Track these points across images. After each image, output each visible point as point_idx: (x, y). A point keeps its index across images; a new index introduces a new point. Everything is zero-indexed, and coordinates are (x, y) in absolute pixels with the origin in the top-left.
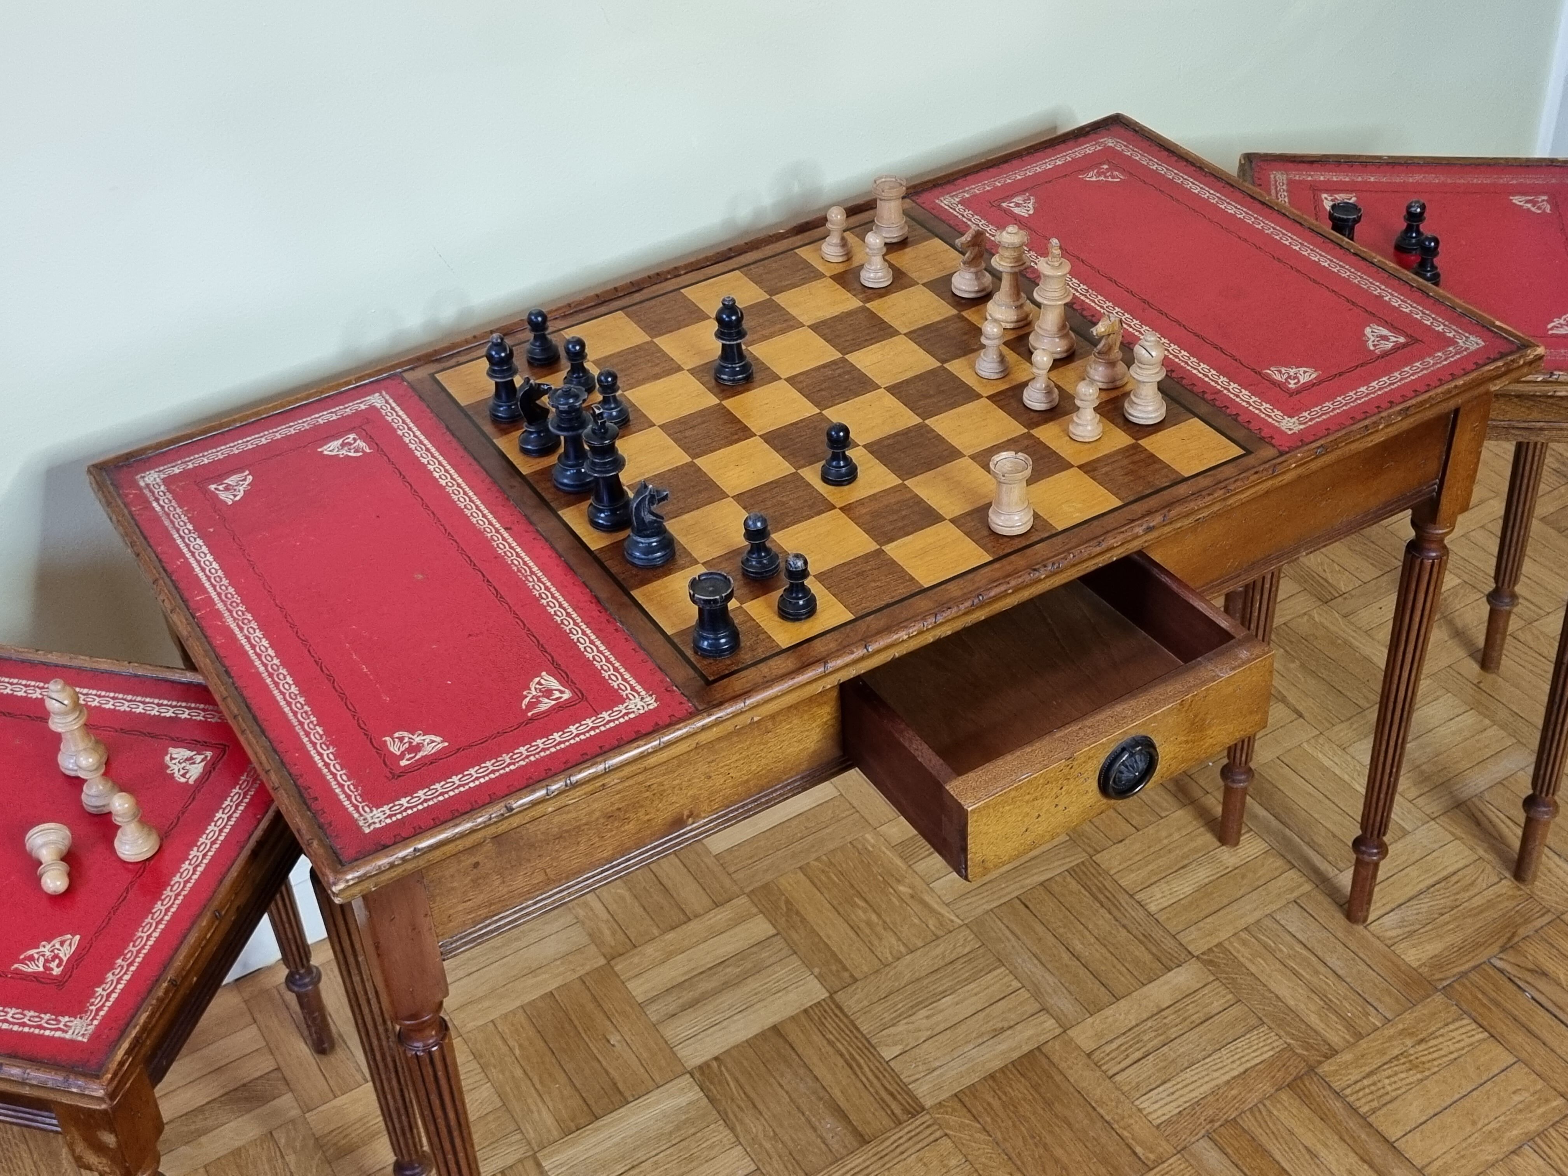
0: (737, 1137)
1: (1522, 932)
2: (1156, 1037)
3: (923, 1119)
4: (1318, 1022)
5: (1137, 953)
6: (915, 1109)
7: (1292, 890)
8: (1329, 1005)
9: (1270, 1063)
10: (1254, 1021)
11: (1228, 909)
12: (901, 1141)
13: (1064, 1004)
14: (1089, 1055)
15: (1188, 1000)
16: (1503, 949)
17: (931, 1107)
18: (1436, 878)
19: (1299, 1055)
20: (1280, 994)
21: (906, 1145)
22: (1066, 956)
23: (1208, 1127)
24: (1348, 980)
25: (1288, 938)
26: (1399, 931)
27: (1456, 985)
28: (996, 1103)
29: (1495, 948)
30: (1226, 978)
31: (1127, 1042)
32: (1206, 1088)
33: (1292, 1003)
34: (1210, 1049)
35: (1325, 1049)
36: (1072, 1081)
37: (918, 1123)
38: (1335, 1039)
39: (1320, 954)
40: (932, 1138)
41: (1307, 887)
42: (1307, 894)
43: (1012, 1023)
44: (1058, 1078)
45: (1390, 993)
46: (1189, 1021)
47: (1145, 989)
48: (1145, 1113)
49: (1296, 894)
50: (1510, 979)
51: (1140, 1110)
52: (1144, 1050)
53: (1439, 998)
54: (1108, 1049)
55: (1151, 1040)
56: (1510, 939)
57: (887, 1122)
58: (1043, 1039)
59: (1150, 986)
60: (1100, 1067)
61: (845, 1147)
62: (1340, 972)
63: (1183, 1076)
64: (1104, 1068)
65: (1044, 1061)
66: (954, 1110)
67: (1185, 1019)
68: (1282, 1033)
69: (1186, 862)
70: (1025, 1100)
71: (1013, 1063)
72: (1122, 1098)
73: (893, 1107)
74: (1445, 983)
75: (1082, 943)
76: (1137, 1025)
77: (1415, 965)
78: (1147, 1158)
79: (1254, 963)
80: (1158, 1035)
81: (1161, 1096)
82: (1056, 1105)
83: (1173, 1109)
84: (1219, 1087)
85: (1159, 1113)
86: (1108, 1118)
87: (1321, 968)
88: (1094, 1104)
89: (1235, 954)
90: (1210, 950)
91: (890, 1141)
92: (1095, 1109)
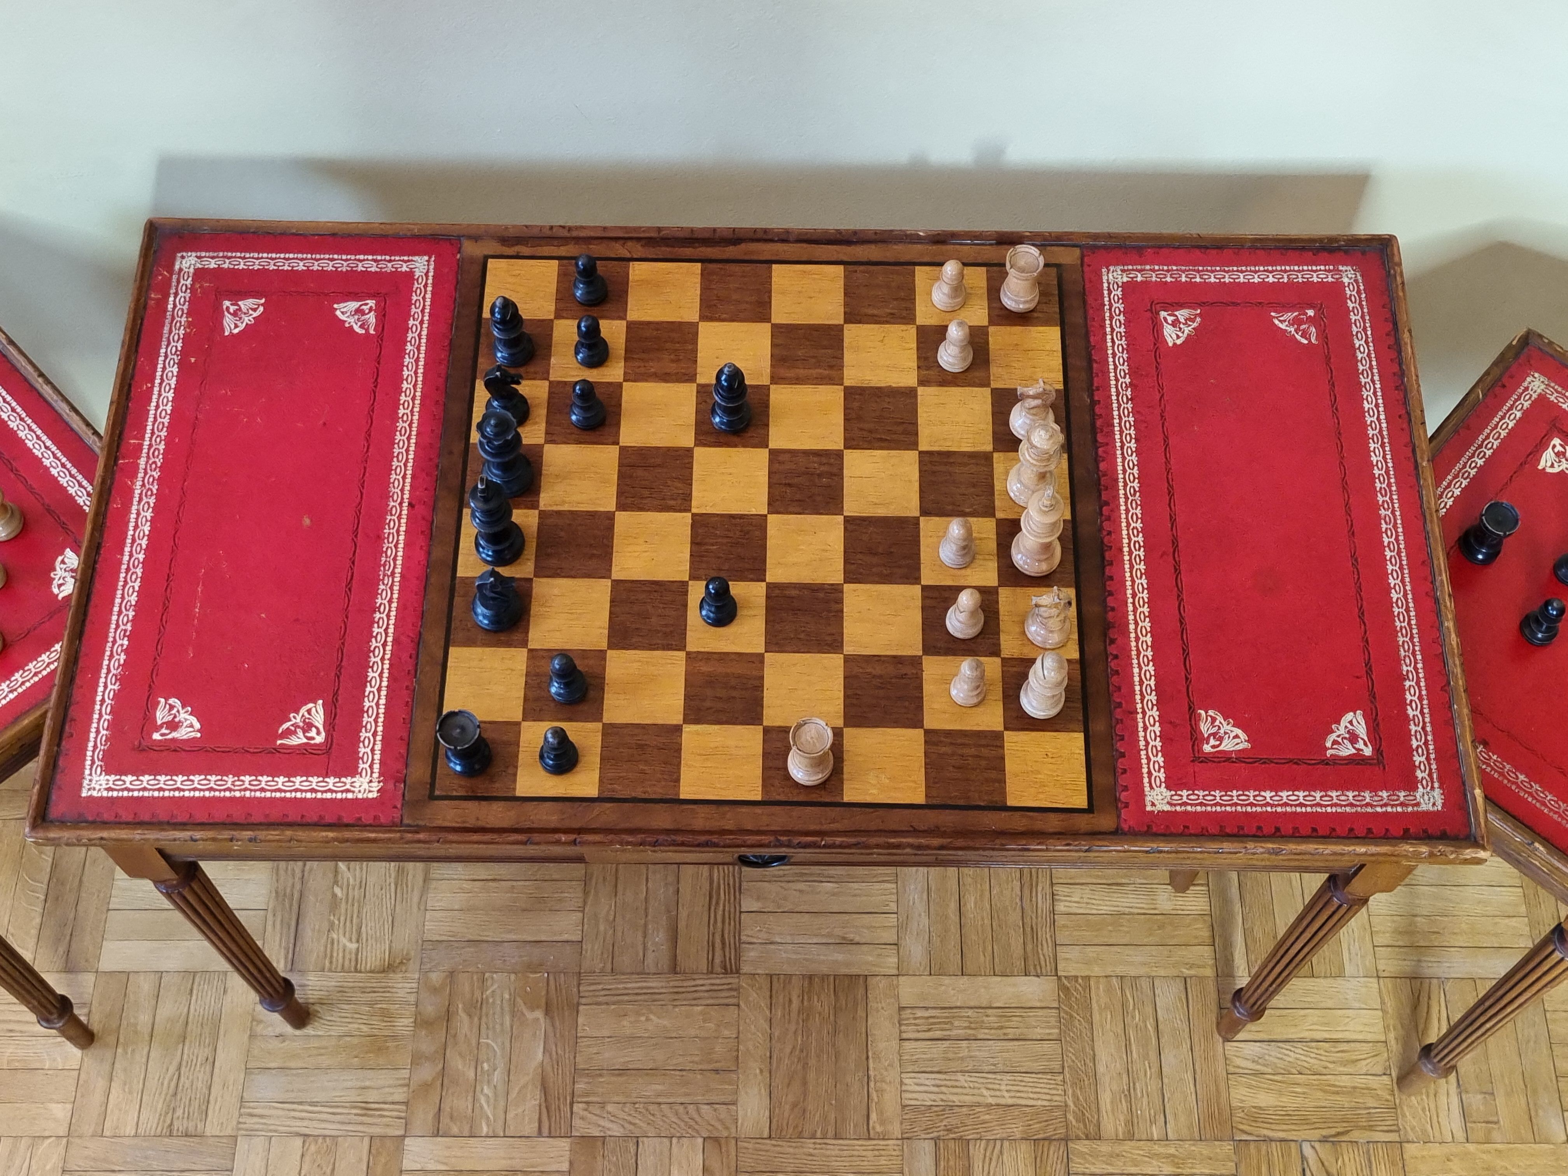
0: (585, 903)
1: (1355, 1135)
2: (965, 1028)
3: (731, 981)
4: (1108, 1101)
5: (1012, 941)
6: (731, 968)
7: (1191, 966)
8: (1129, 1095)
9: (1037, 1111)
10: (1057, 1065)
11: (1122, 949)
12: (701, 988)
13: (916, 949)
14: (901, 1009)
15: (1018, 1012)
16: (1324, 1140)
17: (746, 974)
19: (1067, 1120)
20: (1099, 1057)
21: (702, 994)
22: (953, 907)
23: (941, 1133)
24: (1165, 1080)
25: (1149, 1009)
26: (1250, 1065)
27: (1252, 1145)
28: (796, 1003)
29: (1317, 1134)
30: (1066, 1013)
31: (938, 1018)
32: (969, 1099)
33: (1101, 1069)
34: (999, 1067)
35: (1092, 1129)
36: (870, 1022)
37: (726, 981)
38: (1110, 1125)
39: (1163, 1041)
40: (726, 1001)
41: (1209, 972)
42: (1201, 979)
43: (863, 941)
44: (861, 1013)
45: (1190, 1115)
46: (1005, 1031)
47: (993, 979)
48: (904, 1088)
49: (1192, 972)
50: (1304, 1170)
51: (902, 1083)
52: (948, 1033)
53: (1227, 1147)
54: (919, 1013)
55: (958, 1028)
56: (1338, 1134)
57: (703, 965)
58: (875, 970)
59: (999, 979)
60: (900, 1025)
61: (657, 966)
62: (1166, 1070)
63: (959, 1076)
64: (903, 1028)
65: (861, 991)
66: (760, 988)
67: (1001, 1028)
68: (1070, 1092)
69: (1123, 881)
70: (820, 1014)
71: (836, 976)
72: (897, 1064)
73: (716, 954)
74: (1245, 1137)
75: (976, 903)
76: (960, 1008)
77: (1235, 1103)
78: (874, 1128)
79: (1100, 1014)
80: (969, 1028)
81: (927, 1082)
82: (841, 1035)
83: (927, 1100)
84: (979, 1105)
85: (914, 1096)
86: (871, 1073)
87: (1153, 1055)
88: (870, 1054)
89: (1093, 994)
90: (1076, 978)
91: (694, 983)
92: (867, 1059)
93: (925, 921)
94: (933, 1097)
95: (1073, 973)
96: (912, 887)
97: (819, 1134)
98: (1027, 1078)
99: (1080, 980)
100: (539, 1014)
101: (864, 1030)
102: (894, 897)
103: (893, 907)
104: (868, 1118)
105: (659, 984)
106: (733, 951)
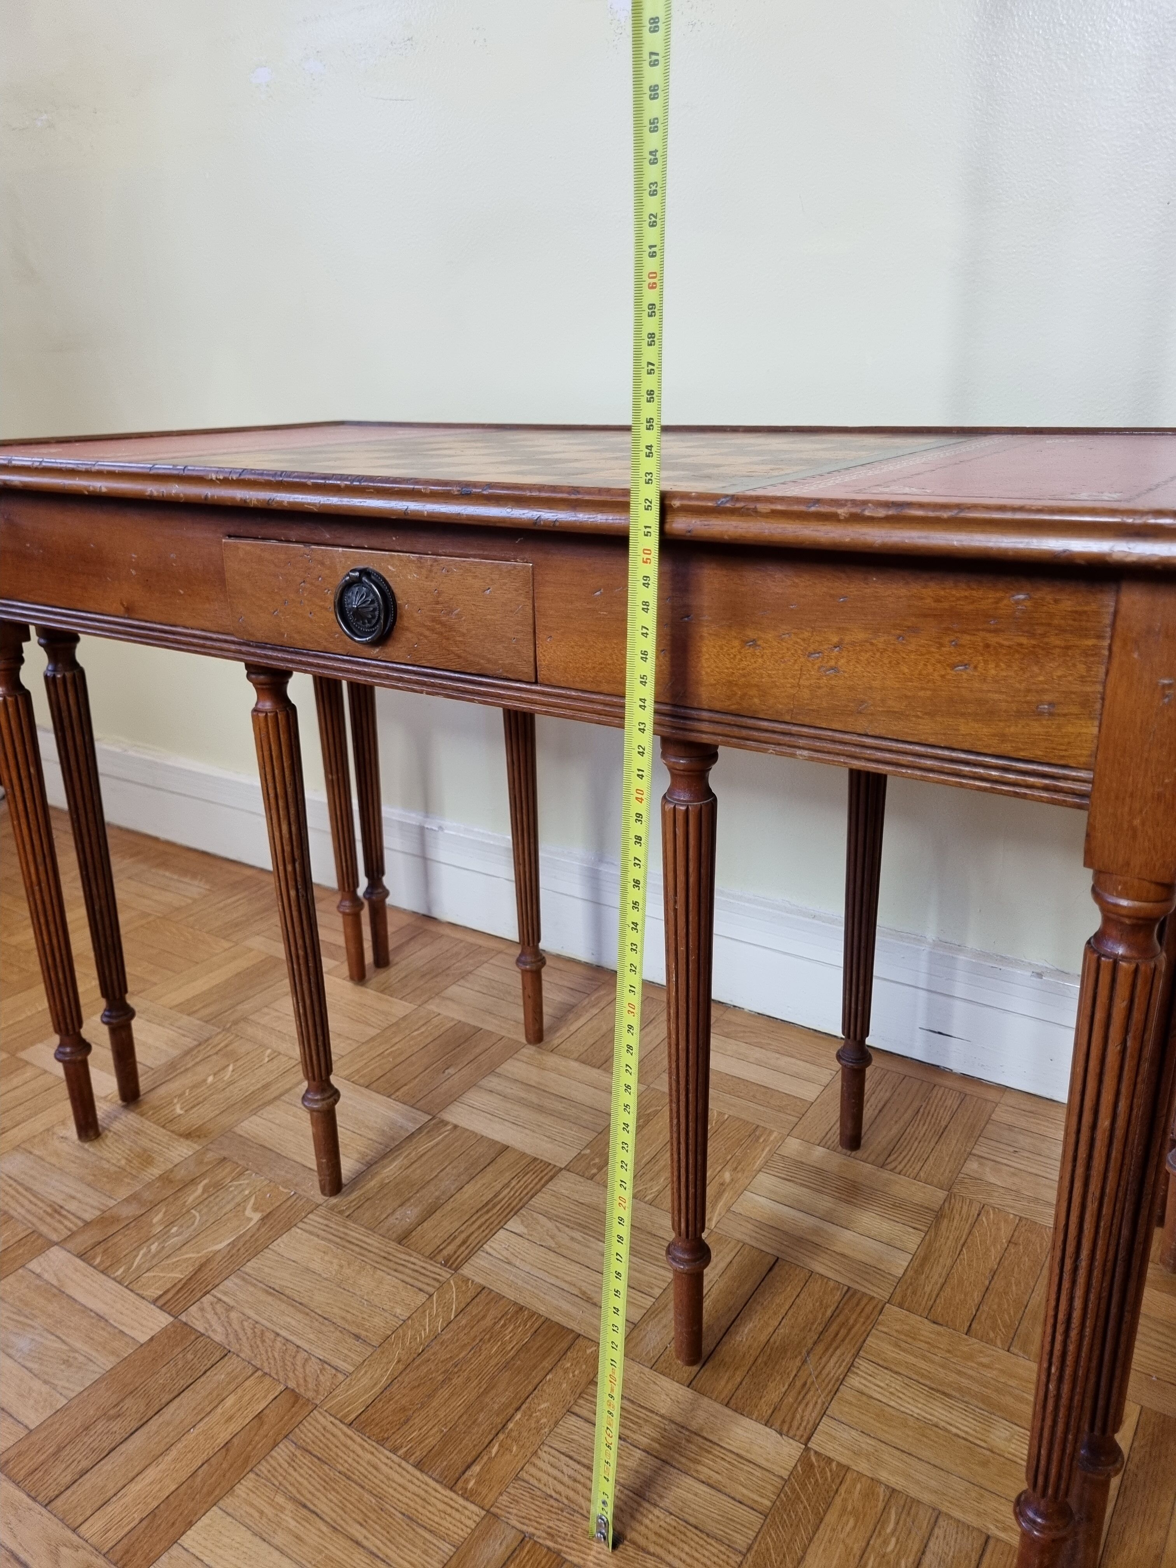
3: (444, 1274)
5: (772, 1387)
10: (743, 1541)
12: (409, 1265)
13: (652, 1339)
15: (730, 1457)
17: (462, 1275)
21: (407, 1271)
22: (723, 1321)
25: (914, 1547)
28: (487, 1322)
30: (794, 1491)
36: (549, 1377)
37: (438, 1271)
40: (424, 1287)
44: (547, 1364)
46: (698, 1468)
47: (721, 1408)
48: (533, 1459)
55: (644, 1435)
57: (429, 1249)
58: (593, 1336)
61: (389, 1230)
65: (564, 1345)
66: (465, 1292)
70: (503, 1344)
71: (547, 1321)
72: (545, 1431)
73: (449, 1248)
78: (465, 1482)
79: (840, 1516)
80: (657, 1441)
81: (565, 1469)
82: (508, 1374)
83: (552, 1486)
85: (541, 1474)
86: (511, 1425)
88: (524, 1407)
89: (842, 1490)
90: (830, 1460)
91: (407, 1258)
92: (518, 1409)
94: (560, 1487)
95: (831, 1454)
97: (401, 1452)
98: (691, 1534)
99: (834, 1465)
100: (257, 1217)
101: (536, 1381)
103: (657, 1292)
104: (469, 1467)
105: (376, 1244)
106: (467, 1252)
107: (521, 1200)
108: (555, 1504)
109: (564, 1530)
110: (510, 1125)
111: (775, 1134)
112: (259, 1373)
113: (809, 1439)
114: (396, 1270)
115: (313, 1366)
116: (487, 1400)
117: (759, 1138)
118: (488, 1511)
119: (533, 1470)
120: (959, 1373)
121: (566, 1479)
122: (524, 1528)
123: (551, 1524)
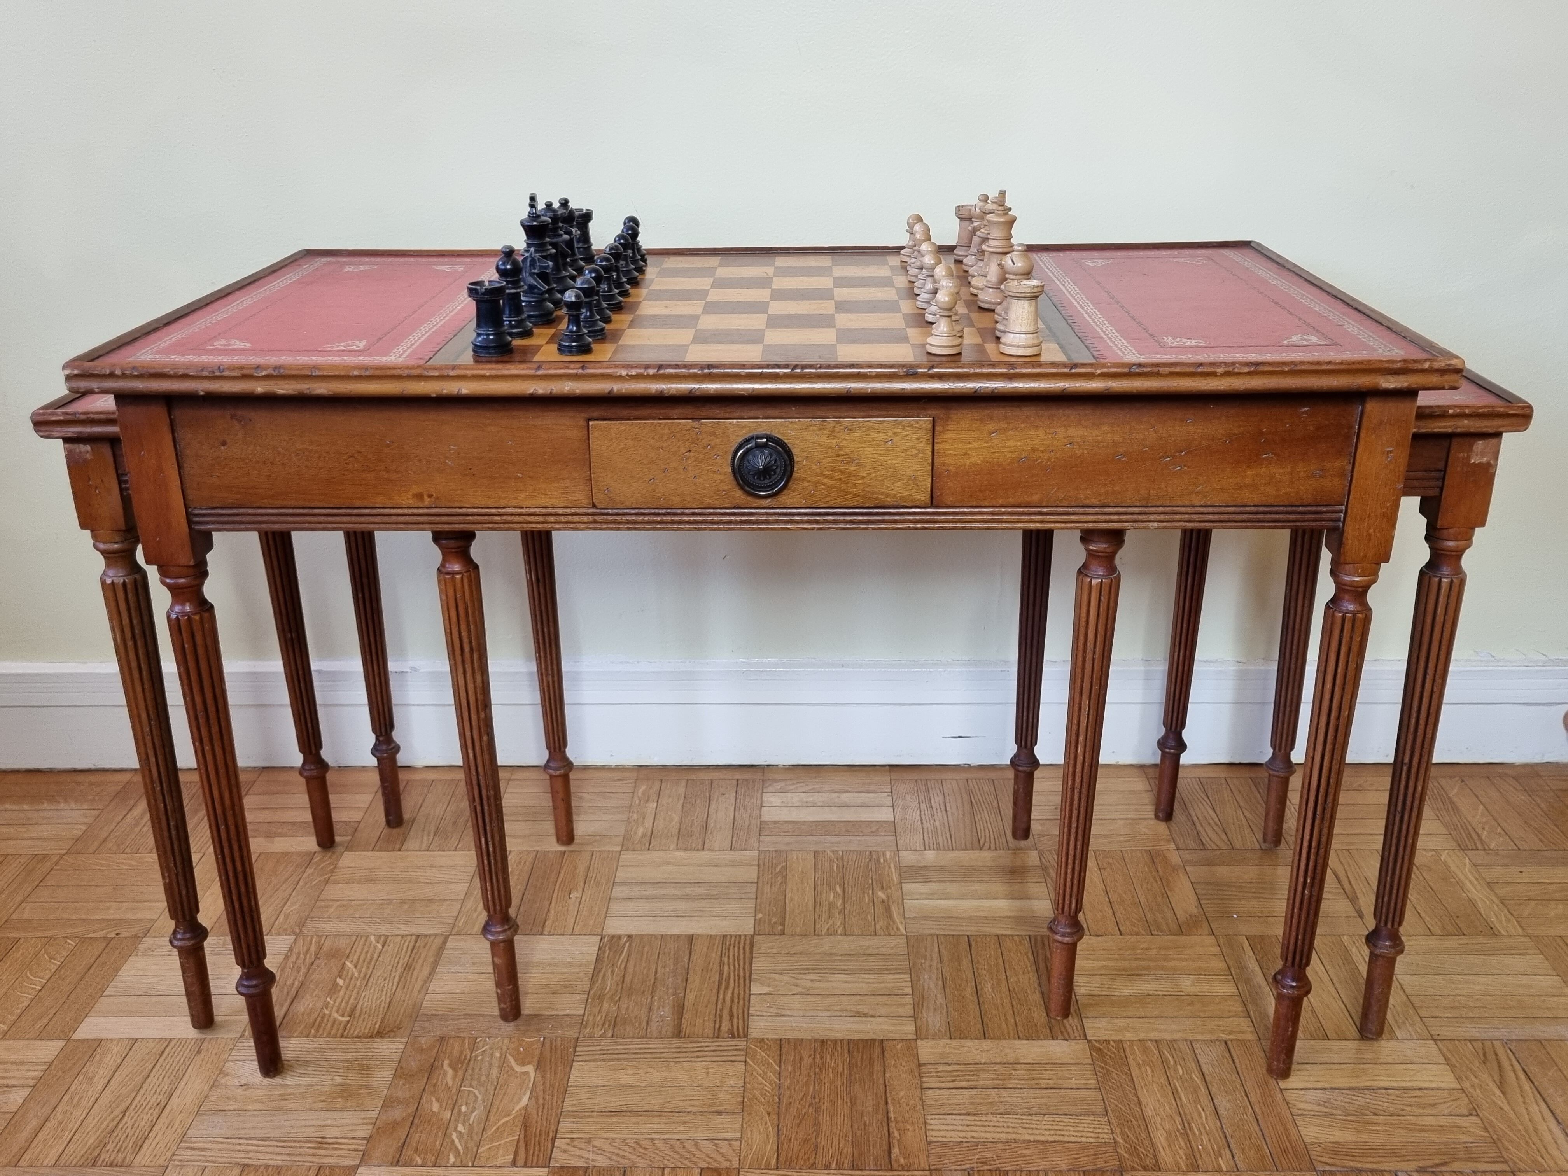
0: (591, 989)
1: (1455, 1167)
3: (739, 1043)
4: (1163, 1138)
5: (1035, 1015)
6: (740, 1034)
7: (1231, 1033)
8: (1186, 1131)
9: (1083, 1148)
10: (1099, 1109)
11: (1152, 1020)
12: (706, 1049)
13: (934, 1020)
14: (920, 1065)
15: (1049, 1067)
16: (1418, 1169)
17: (753, 1039)
18: (1395, 1084)
19: (1118, 1154)
20: (1144, 1101)
21: (707, 1053)
22: (969, 990)
24: (1224, 1121)
25: (1192, 1065)
26: (1316, 1108)
28: (807, 1061)
29: (1415, 1165)
30: (1102, 1068)
31: (962, 1071)
32: (1004, 1136)
33: (1149, 1112)
34: (1035, 1109)
35: (1149, 1162)
36: (887, 1075)
37: (733, 1043)
38: (1166, 1157)
39: (1214, 1090)
40: (733, 1058)
42: (1243, 1041)
43: (876, 1014)
44: (877, 1068)
45: (1259, 1149)
46: (1036, 1082)
47: (1017, 1042)
48: (928, 1127)
49: (1232, 1037)
51: (925, 1123)
52: (972, 1083)
54: (941, 1068)
55: (985, 1079)
56: (1437, 1165)
57: (709, 1031)
58: (891, 1036)
59: (1024, 1041)
60: (921, 1077)
61: (660, 1032)
62: (1222, 1111)
63: (992, 1118)
64: (924, 1079)
65: (878, 1051)
66: (769, 1049)
67: (1032, 1079)
68: (1118, 1131)
69: (1145, 972)
70: (833, 1069)
71: (849, 1041)
72: (919, 1107)
73: (723, 1024)
74: (1328, 1168)
75: (993, 989)
76: (985, 1064)
77: (1306, 1139)
78: (897, 1161)
79: (1140, 1069)
80: (997, 1079)
81: (955, 1122)
82: (857, 1086)
83: (956, 1137)
84: (1015, 1141)
85: (942, 1133)
86: (892, 1115)
87: (1205, 1100)
88: (889, 1100)
89: (1128, 1055)
90: (1107, 1042)
91: (699, 1045)
92: (887, 1103)
93: (940, 1000)
94: (962, 1134)
95: (1106, 1038)
96: (926, 977)
97: (834, 1166)
98: (1066, 1119)
99: (1112, 1043)
100: (530, 1069)
101: (881, 1081)
102: (909, 984)
103: (909, 990)
104: (890, 1153)
105: (662, 1046)
106: (741, 1022)
107: (744, 969)
108: (969, 1145)
109: (989, 1156)
110: (674, 918)
111: (888, 854)
112: (667, 1171)
113: (1085, 1035)
114: (698, 1057)
115: (707, 1147)
116: (860, 1108)
117: (879, 861)
118: (930, 1170)
119: (934, 1133)
120: (1136, 959)
121: (961, 1128)
122: (964, 1167)
123: (977, 1156)
